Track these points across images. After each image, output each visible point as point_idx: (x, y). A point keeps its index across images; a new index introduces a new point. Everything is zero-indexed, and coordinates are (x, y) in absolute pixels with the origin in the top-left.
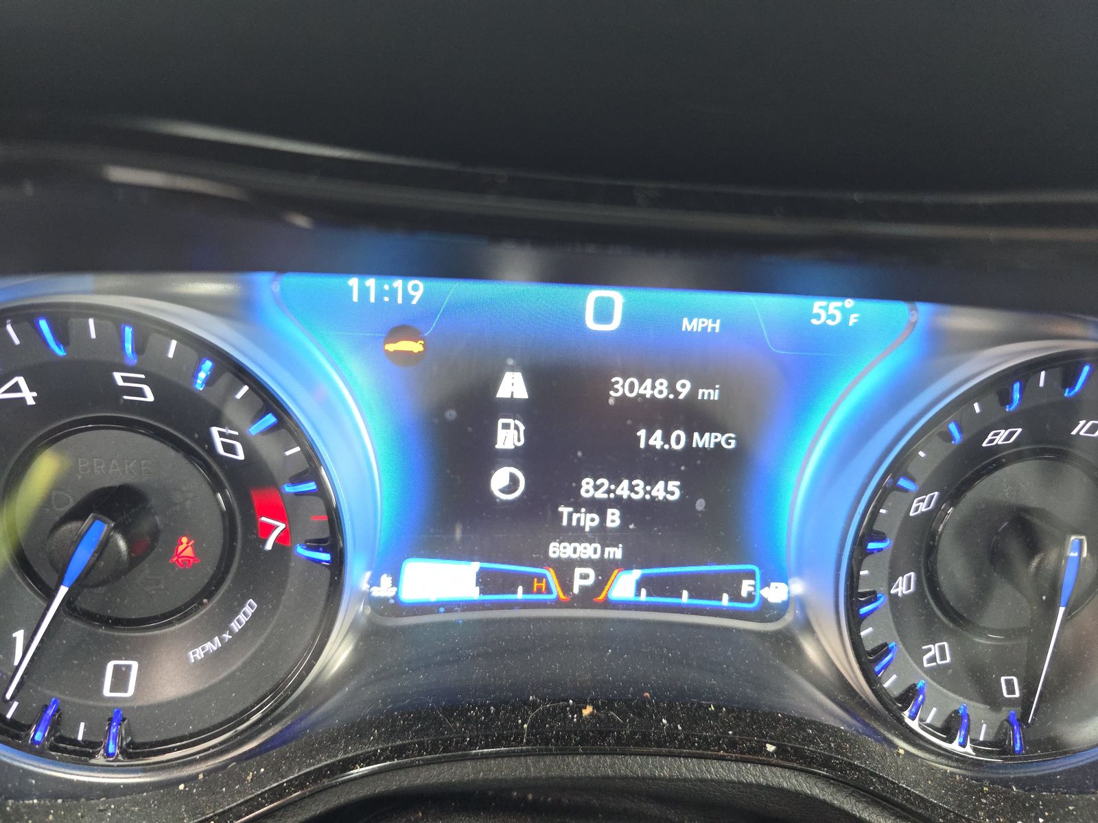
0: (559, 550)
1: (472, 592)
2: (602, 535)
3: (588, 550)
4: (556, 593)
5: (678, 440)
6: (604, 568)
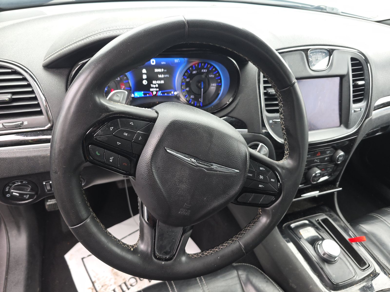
0: (151, 90)
1: (143, 95)
2: (156, 88)
3: (155, 89)
4: (152, 95)
5: (163, 76)
6: (157, 91)
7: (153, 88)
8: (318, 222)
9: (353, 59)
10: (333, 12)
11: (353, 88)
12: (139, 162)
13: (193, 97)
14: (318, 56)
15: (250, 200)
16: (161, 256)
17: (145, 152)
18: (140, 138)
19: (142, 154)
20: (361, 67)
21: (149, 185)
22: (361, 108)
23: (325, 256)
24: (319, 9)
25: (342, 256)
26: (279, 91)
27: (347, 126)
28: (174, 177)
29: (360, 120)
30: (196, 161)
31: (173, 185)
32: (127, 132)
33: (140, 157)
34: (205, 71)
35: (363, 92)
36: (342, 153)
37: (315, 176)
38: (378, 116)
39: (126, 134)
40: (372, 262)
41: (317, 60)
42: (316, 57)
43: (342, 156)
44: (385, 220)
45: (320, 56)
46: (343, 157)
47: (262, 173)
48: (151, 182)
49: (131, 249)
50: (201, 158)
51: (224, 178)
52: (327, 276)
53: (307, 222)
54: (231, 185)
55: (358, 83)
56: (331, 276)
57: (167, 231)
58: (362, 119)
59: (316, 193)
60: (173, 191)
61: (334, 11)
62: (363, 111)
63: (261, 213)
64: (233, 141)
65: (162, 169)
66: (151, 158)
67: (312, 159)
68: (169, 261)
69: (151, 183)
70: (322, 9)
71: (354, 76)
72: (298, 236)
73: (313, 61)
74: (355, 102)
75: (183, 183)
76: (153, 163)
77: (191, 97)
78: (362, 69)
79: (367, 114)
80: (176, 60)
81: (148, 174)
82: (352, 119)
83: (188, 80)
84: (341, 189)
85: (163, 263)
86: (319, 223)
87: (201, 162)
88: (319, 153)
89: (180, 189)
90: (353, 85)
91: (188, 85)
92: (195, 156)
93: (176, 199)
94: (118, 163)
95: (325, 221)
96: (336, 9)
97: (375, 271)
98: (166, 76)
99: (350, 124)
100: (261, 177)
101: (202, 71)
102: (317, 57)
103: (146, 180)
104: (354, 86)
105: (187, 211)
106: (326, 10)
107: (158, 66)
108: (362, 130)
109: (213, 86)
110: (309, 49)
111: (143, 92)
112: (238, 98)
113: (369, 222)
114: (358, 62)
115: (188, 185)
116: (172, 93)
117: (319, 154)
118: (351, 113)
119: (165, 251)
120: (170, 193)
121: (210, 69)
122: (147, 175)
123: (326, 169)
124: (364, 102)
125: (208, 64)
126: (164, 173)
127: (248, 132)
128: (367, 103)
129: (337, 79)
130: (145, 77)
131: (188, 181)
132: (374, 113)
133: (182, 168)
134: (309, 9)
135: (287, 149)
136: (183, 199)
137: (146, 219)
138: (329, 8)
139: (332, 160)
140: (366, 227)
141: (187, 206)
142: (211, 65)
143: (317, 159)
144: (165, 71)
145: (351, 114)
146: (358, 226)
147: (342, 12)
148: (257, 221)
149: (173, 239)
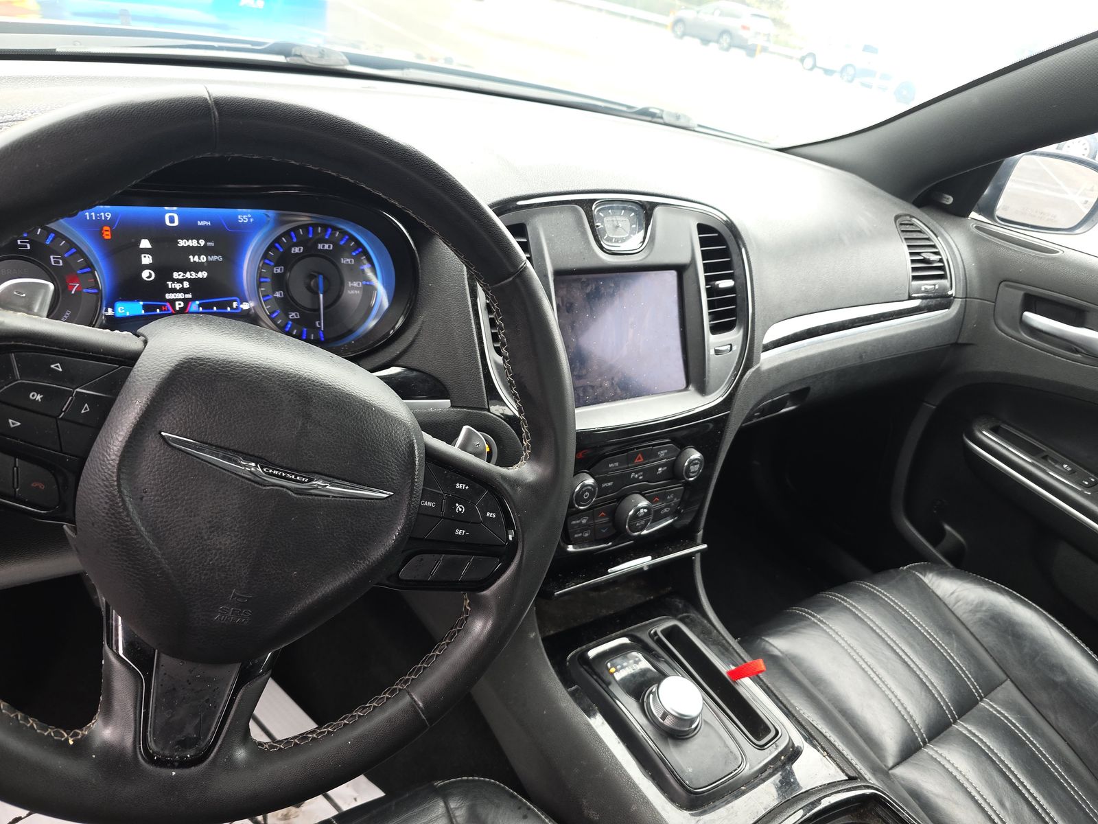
0: (168, 296)
1: (142, 311)
2: (183, 290)
3: (180, 296)
4: (171, 310)
5: (203, 259)
6: (186, 301)
7: (174, 291)
8: (656, 638)
9: (702, 228)
10: (677, 123)
11: (708, 296)
12: (83, 478)
13: (296, 314)
14: (619, 218)
15: (434, 571)
16: (167, 753)
17: (100, 447)
18: (86, 409)
19: (91, 453)
20: (724, 247)
21: (115, 541)
22: (731, 345)
23: (668, 722)
24: (647, 115)
25: (709, 716)
26: (490, 288)
27: (703, 390)
28: (195, 516)
29: (733, 373)
30: (263, 471)
31: (193, 540)
32: (39, 390)
33: (87, 463)
34: (326, 247)
35: (734, 307)
36: (696, 455)
37: (636, 516)
38: (776, 363)
39: (39, 397)
40: (785, 724)
41: (618, 227)
42: (613, 221)
43: (697, 461)
44: (822, 621)
45: (623, 219)
46: (701, 464)
47: (461, 497)
48: (121, 533)
49: (67, 740)
50: (277, 461)
51: (350, 513)
52: (672, 772)
53: (625, 640)
54: (373, 532)
55: (718, 285)
56: (683, 772)
57: (188, 681)
58: (737, 369)
59: (644, 562)
60: (192, 558)
61: (682, 122)
62: (736, 350)
63: (468, 608)
64: (371, 414)
65: (155, 495)
66: (117, 462)
67: (625, 471)
68: (193, 768)
69: (119, 535)
70: (653, 115)
71: (707, 268)
72: (604, 678)
73: (607, 229)
74: (715, 329)
75: (223, 533)
76: (122, 476)
77: (290, 316)
78: (726, 253)
79: (747, 358)
80: (244, 216)
81: (109, 510)
82: (711, 370)
83: (278, 270)
84: (705, 546)
85: (174, 773)
86: (659, 642)
87: (277, 470)
88: (640, 455)
89: (215, 549)
90: (707, 290)
91: (279, 282)
92: (256, 454)
93: (203, 577)
94: (13, 484)
95: (672, 633)
96: (685, 116)
97: (790, 745)
98: (214, 258)
99: (708, 382)
100: (460, 508)
101: (320, 246)
102: (617, 221)
103: (105, 529)
104: (710, 292)
105: (241, 612)
106: (661, 118)
107: (189, 230)
108: (739, 397)
109: (353, 288)
110: (595, 200)
111: (141, 303)
112: (421, 318)
113: (786, 629)
114: (716, 235)
115: (240, 538)
116: (235, 305)
117: (639, 459)
118: (709, 354)
119: (180, 737)
120: (183, 562)
121: (342, 243)
122: (107, 514)
123: (663, 497)
124: (739, 331)
125: (335, 229)
126: (163, 506)
127: (452, 406)
128: (744, 332)
129: (672, 276)
130: (147, 260)
131: (238, 526)
132: (765, 356)
133: (218, 491)
134: (622, 114)
135: (527, 434)
136: (226, 578)
137: (121, 652)
138: (670, 114)
139: (674, 472)
140: (779, 644)
141: (238, 597)
142: (344, 233)
143: (637, 472)
144: (211, 244)
145: (709, 360)
146: (759, 641)
147: (700, 126)
148: (459, 631)
149: (207, 701)
